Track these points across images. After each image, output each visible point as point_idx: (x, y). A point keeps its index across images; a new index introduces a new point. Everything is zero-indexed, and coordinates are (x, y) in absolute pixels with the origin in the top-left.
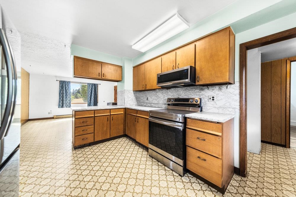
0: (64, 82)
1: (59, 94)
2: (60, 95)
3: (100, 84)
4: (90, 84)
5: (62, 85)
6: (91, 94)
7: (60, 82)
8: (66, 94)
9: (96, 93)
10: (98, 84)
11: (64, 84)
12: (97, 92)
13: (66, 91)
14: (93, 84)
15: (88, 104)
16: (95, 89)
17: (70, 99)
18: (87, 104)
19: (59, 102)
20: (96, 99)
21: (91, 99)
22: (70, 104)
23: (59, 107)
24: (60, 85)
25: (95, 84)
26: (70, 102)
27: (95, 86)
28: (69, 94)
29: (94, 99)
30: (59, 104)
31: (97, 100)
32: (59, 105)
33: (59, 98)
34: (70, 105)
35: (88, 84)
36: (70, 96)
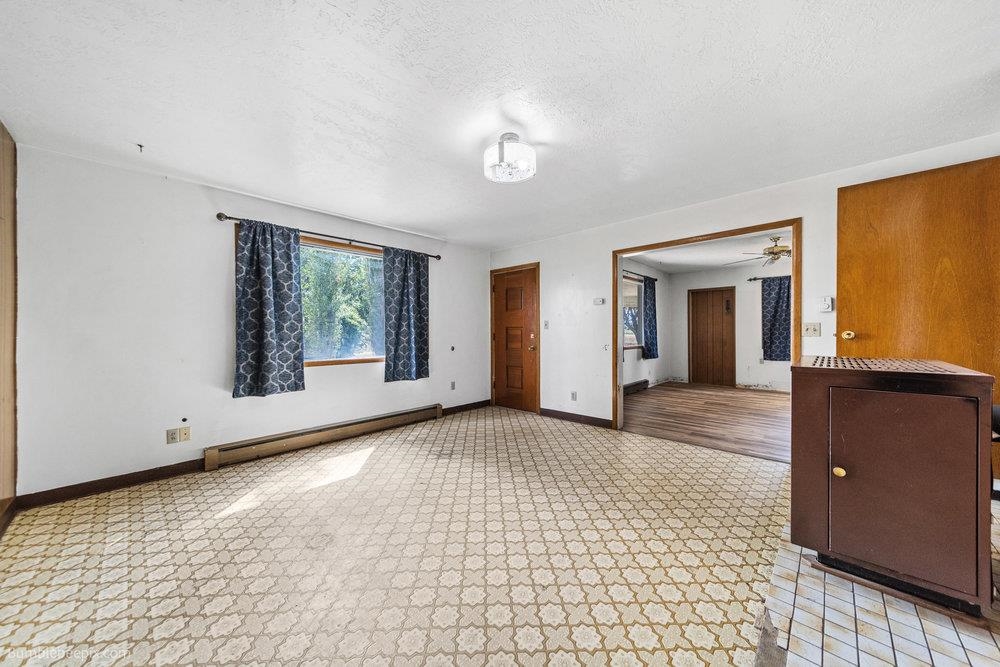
0: (266, 229)
1: (239, 304)
2: (240, 314)
3: (439, 257)
4: (397, 252)
5: (254, 251)
6: (401, 310)
7: (239, 227)
8: (279, 308)
10: (427, 259)
11: (265, 242)
12: (427, 298)
13: (277, 287)
14: (407, 254)
17: (300, 338)
18: (383, 364)
19: (237, 358)
22: (298, 366)
23: (236, 394)
24: (238, 249)
25: (414, 255)
26: (299, 358)
27: (418, 267)
28: (294, 309)
30: (237, 369)
31: (425, 342)
32: (239, 378)
33: (237, 335)
34: (301, 377)
35: (387, 250)
36: (300, 321)
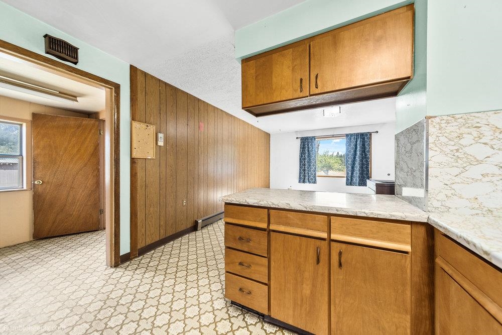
0: (307, 138)
1: (300, 159)
2: (301, 162)
3: (377, 132)
4: (351, 135)
5: (304, 145)
6: (355, 158)
7: (301, 139)
8: (309, 159)
9: (366, 155)
10: (370, 134)
11: (306, 142)
12: (370, 151)
13: (309, 154)
14: (357, 135)
15: (347, 180)
16: (364, 145)
17: (315, 169)
18: (345, 179)
19: (300, 173)
20: (367, 168)
21: (353, 168)
22: (315, 177)
23: (299, 182)
24: (301, 145)
25: (362, 134)
26: (315, 174)
27: (364, 139)
28: (314, 159)
29: (362, 167)
30: (300, 176)
31: (368, 171)
32: (300, 178)
33: (300, 167)
34: (315, 180)
35: (347, 135)
36: (316, 163)
